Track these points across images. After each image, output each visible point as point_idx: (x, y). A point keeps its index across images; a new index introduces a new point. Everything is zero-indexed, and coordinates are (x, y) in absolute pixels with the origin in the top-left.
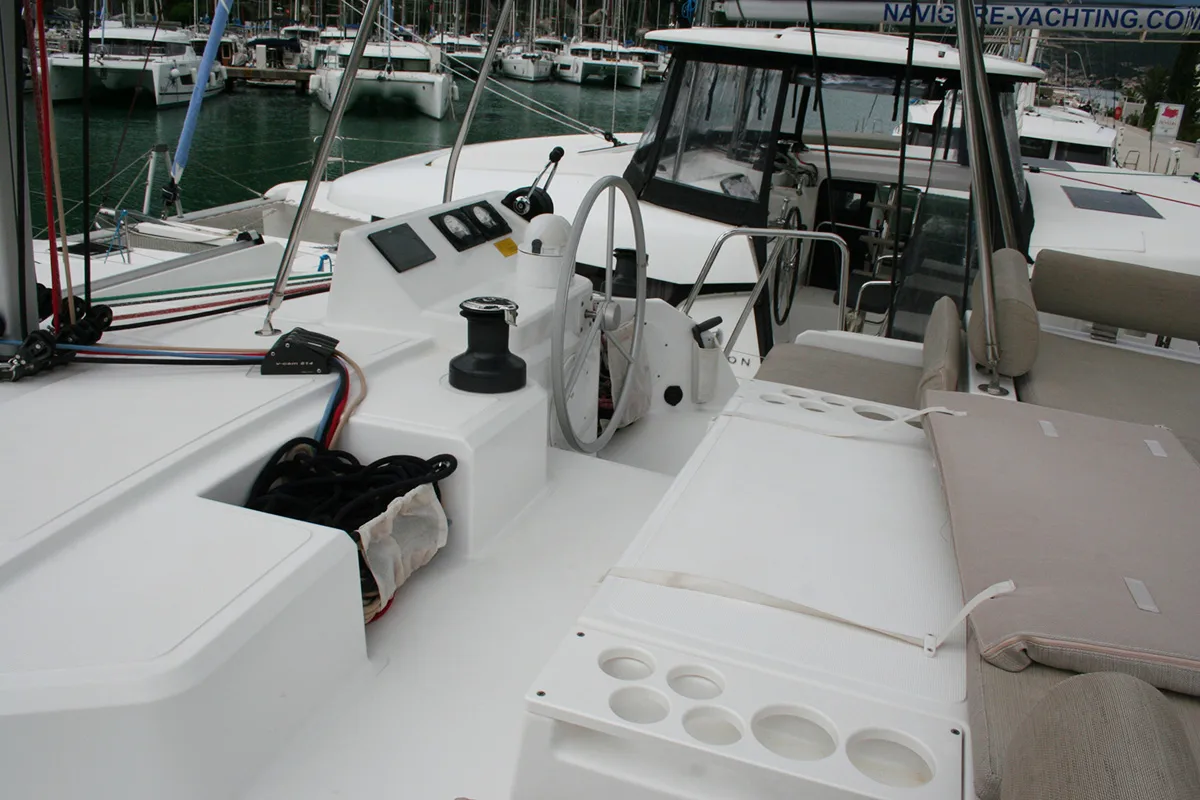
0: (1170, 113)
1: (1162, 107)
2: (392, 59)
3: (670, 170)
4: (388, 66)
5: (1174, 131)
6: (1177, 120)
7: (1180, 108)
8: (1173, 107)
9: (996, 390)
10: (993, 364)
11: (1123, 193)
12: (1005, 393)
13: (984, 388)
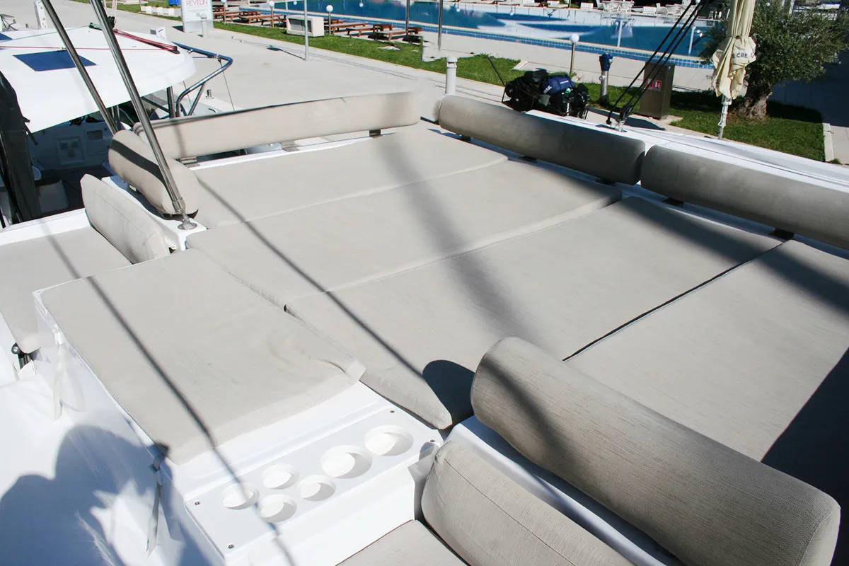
9: (189, 225)
10: (183, 211)
11: (58, 51)
12: (196, 225)
13: (181, 227)
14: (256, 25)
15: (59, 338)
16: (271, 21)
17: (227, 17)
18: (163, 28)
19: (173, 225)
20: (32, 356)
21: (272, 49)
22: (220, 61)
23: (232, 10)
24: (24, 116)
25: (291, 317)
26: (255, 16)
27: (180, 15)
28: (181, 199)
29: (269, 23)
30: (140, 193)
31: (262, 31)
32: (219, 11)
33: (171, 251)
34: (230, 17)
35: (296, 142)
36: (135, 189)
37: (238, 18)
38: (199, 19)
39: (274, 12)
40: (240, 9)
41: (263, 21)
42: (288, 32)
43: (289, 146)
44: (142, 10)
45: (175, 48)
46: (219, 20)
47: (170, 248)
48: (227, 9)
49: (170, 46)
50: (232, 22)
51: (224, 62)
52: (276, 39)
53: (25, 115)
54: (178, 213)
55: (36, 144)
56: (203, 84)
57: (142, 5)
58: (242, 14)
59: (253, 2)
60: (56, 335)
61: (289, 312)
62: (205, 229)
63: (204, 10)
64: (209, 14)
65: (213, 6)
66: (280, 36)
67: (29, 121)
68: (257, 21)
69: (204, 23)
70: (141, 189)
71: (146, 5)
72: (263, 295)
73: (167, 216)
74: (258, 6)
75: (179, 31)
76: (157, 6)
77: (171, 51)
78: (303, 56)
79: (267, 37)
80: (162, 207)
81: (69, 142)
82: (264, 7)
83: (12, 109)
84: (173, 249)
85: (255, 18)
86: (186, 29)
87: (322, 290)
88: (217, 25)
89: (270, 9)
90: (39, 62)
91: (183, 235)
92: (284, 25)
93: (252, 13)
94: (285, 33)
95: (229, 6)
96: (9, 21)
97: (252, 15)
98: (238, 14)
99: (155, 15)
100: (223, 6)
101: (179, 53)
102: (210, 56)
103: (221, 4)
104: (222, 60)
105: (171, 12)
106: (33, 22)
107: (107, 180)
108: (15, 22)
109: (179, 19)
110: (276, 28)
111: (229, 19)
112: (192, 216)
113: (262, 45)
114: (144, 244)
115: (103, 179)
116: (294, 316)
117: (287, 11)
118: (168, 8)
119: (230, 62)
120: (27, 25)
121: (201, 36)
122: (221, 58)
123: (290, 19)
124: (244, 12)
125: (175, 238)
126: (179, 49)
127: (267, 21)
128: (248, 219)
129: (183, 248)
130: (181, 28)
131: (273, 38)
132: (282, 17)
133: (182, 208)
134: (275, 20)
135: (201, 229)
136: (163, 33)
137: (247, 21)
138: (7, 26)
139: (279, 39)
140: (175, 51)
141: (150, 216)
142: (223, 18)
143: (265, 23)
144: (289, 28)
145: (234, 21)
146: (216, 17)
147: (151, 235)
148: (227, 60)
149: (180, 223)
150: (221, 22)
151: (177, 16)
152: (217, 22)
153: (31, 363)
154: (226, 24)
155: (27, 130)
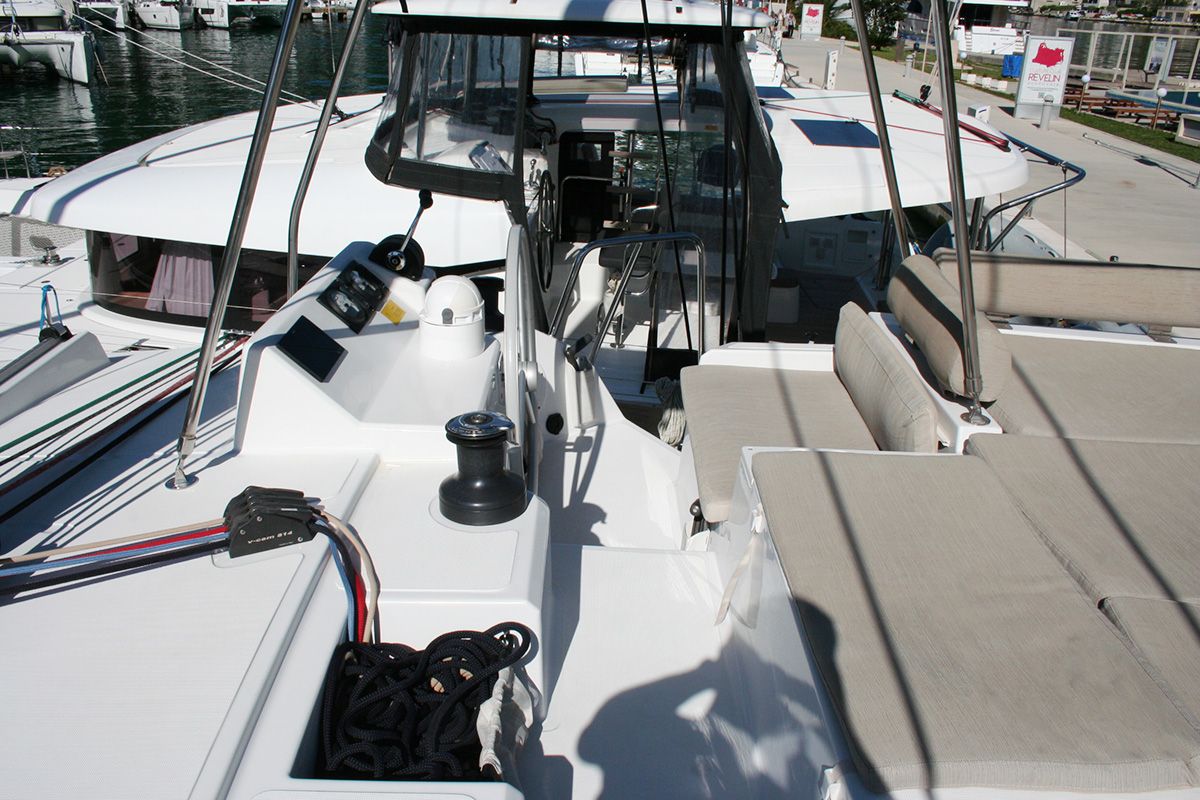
0: (813, 13)
1: (806, 8)
2: (17, 18)
3: (413, 144)
4: (14, 26)
5: (818, 29)
6: (820, 18)
7: (820, 8)
8: (814, 7)
9: (978, 418)
10: (976, 395)
11: (847, 122)
12: (987, 421)
13: (966, 418)
14: (1127, 121)
15: (759, 524)
16: (1153, 118)
17: (1084, 104)
18: (988, 108)
19: (955, 410)
20: (712, 526)
21: (1143, 161)
22: (1065, 172)
23: (1094, 93)
24: (783, 198)
25: (1110, 623)
26: (1128, 108)
27: (1015, 92)
28: (980, 377)
29: (1149, 121)
30: (918, 349)
31: (1133, 132)
32: (1074, 93)
33: (941, 446)
34: (1089, 104)
35: (1174, 328)
36: (912, 341)
37: (1100, 108)
38: (1041, 101)
39: (1162, 106)
40: (1107, 94)
41: (1140, 117)
42: (1176, 139)
43: (1160, 331)
44: (962, 78)
45: (1006, 143)
46: (1069, 107)
47: (940, 443)
48: (1086, 92)
49: (1000, 140)
50: (1090, 113)
51: (1071, 175)
52: (1153, 147)
53: (785, 198)
54: (967, 396)
55: (787, 237)
56: (1030, 200)
57: (964, 71)
58: (1109, 102)
59: (1131, 87)
60: (756, 518)
61: (1107, 613)
62: (1000, 431)
63: (1051, 90)
64: (1058, 97)
65: (1068, 85)
66: (1161, 143)
67: (787, 207)
68: (1130, 116)
69: (1048, 109)
70: (924, 345)
71: (969, 72)
72: (1069, 568)
73: (949, 395)
74: (1136, 93)
75: (1007, 115)
76: (985, 76)
77: (998, 146)
78: (1193, 181)
79: (1139, 142)
80: (947, 381)
81: (823, 238)
82: (1146, 95)
83: (772, 187)
84: (944, 444)
85: (1127, 111)
86: (1019, 113)
87: (1170, 593)
88: (1065, 114)
89: (1156, 100)
90: (822, 133)
91: (966, 431)
92: (1175, 128)
93: (1125, 102)
94: (1172, 140)
95: (1091, 88)
96: (791, 72)
97: (1125, 105)
98: (1102, 102)
99: (978, 87)
100: (1082, 87)
101: (1008, 150)
102: (1052, 161)
103: (1080, 84)
104: (1068, 171)
105: (1003, 86)
106: (819, 77)
107: (876, 316)
108: (798, 75)
109: (1012, 97)
110: (1159, 130)
111: (1087, 107)
112: (986, 405)
113: (1128, 153)
114: (905, 426)
115: (870, 313)
116: (1114, 622)
117: (1183, 105)
118: (999, 79)
119: (1081, 175)
120: (811, 80)
121: (1038, 126)
122: (1068, 167)
123: (1186, 120)
124: (1112, 100)
125: (953, 430)
126: (1011, 145)
127: (1146, 117)
128: (1070, 435)
129: (960, 448)
130: (1010, 111)
131: (1148, 145)
132: (1174, 115)
133: (977, 390)
134: (1159, 118)
135: (994, 429)
136: (986, 116)
137: (1114, 114)
138: (788, 78)
139: (1158, 148)
140: (1004, 147)
141: (925, 387)
142: (1078, 105)
143: (1141, 121)
144: (1181, 132)
145: (1093, 111)
146: (1066, 101)
147: (921, 416)
148: (1077, 172)
149: (966, 410)
150: (1073, 109)
151: (1009, 93)
152: (1067, 109)
153: (706, 533)
154: (1080, 114)
155: (782, 217)
